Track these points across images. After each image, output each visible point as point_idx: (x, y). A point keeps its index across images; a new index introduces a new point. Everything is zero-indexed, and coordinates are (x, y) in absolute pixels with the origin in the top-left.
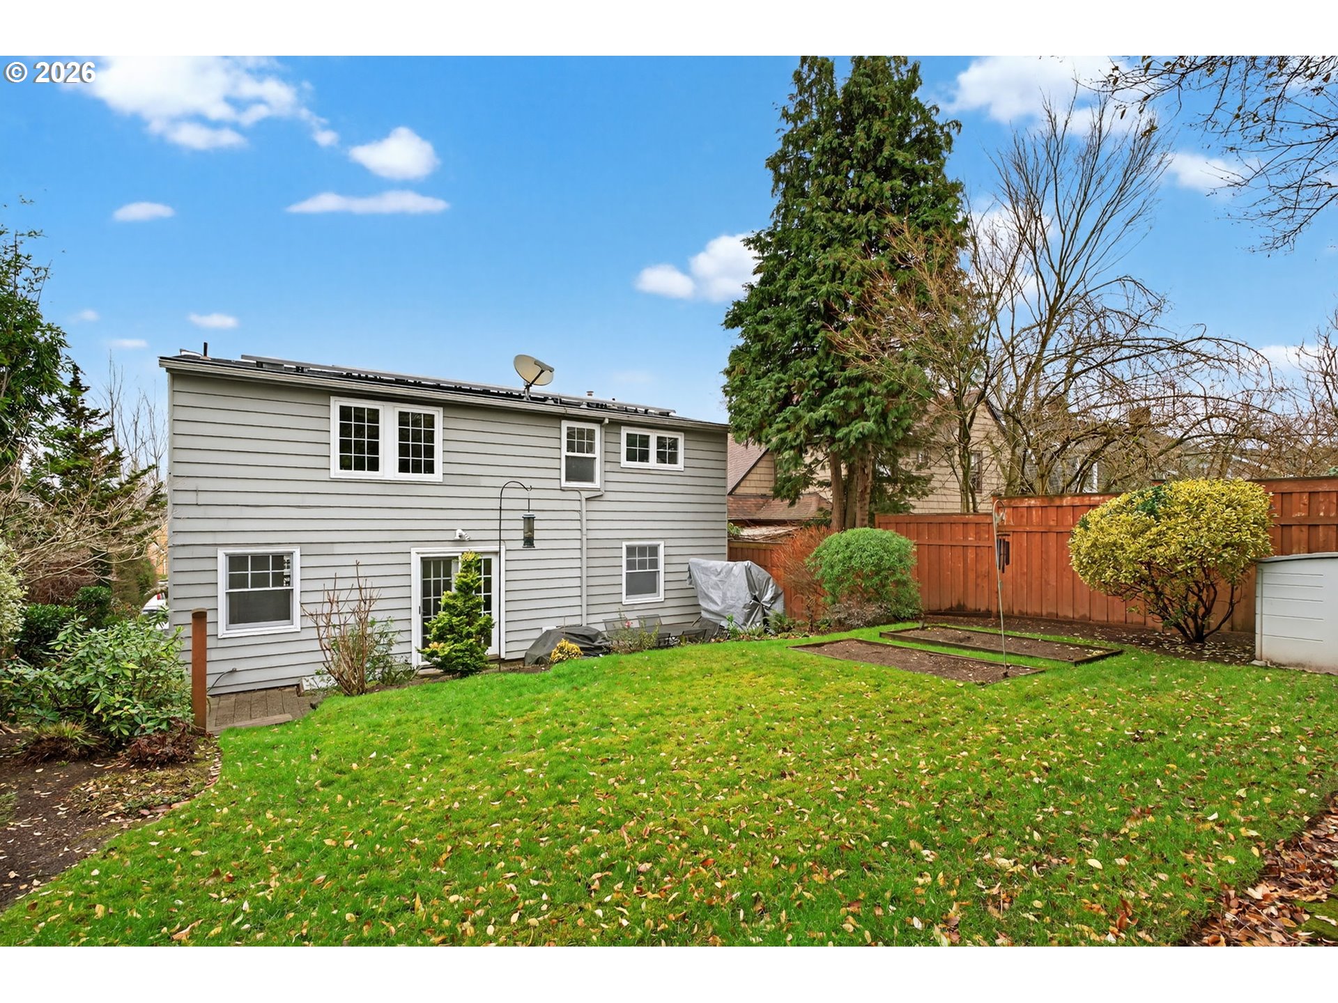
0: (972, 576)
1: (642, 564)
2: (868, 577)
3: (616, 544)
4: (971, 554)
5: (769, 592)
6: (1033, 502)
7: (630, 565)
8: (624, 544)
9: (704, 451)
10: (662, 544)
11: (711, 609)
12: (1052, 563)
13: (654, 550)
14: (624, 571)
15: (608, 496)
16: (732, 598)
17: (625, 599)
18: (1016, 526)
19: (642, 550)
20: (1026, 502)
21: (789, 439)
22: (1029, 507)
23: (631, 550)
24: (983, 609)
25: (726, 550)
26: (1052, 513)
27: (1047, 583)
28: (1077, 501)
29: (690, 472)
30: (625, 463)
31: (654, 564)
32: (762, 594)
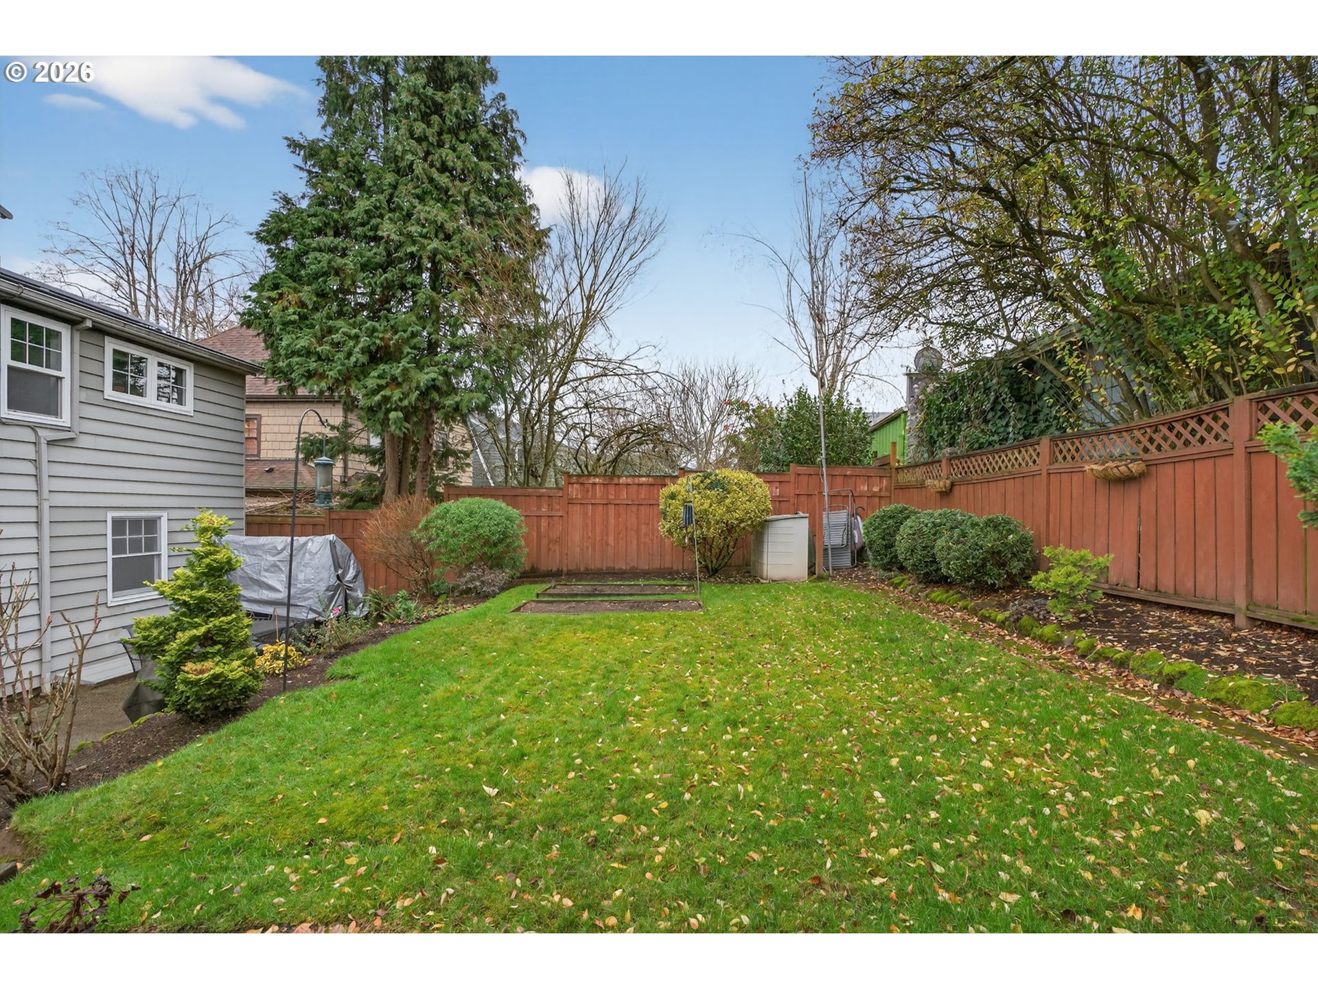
0: (544, 542)
1: (135, 546)
2: (495, 545)
3: (97, 515)
4: (544, 523)
5: (351, 570)
6: (597, 480)
7: (118, 547)
8: (110, 515)
9: (218, 392)
10: (165, 516)
11: (265, 598)
12: (611, 528)
13: (151, 525)
14: (110, 556)
15: (84, 441)
16: (307, 581)
17: (112, 599)
18: (583, 498)
19: (135, 524)
20: (592, 480)
21: (395, 398)
22: (594, 484)
23: (118, 525)
24: (554, 569)
25: (243, 524)
26: (612, 489)
27: (607, 544)
28: (630, 481)
29: (200, 418)
30: (110, 393)
31: (152, 544)
32: (344, 574)
